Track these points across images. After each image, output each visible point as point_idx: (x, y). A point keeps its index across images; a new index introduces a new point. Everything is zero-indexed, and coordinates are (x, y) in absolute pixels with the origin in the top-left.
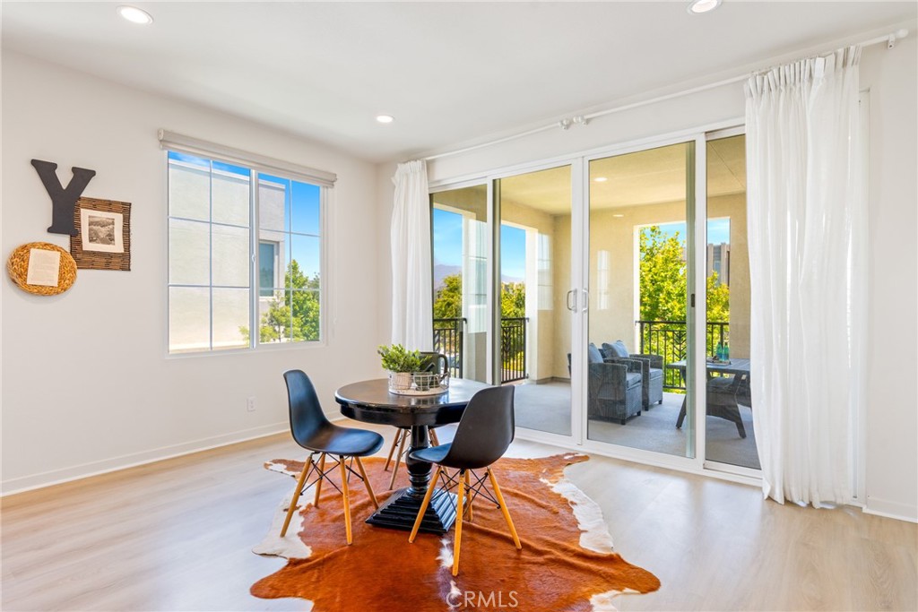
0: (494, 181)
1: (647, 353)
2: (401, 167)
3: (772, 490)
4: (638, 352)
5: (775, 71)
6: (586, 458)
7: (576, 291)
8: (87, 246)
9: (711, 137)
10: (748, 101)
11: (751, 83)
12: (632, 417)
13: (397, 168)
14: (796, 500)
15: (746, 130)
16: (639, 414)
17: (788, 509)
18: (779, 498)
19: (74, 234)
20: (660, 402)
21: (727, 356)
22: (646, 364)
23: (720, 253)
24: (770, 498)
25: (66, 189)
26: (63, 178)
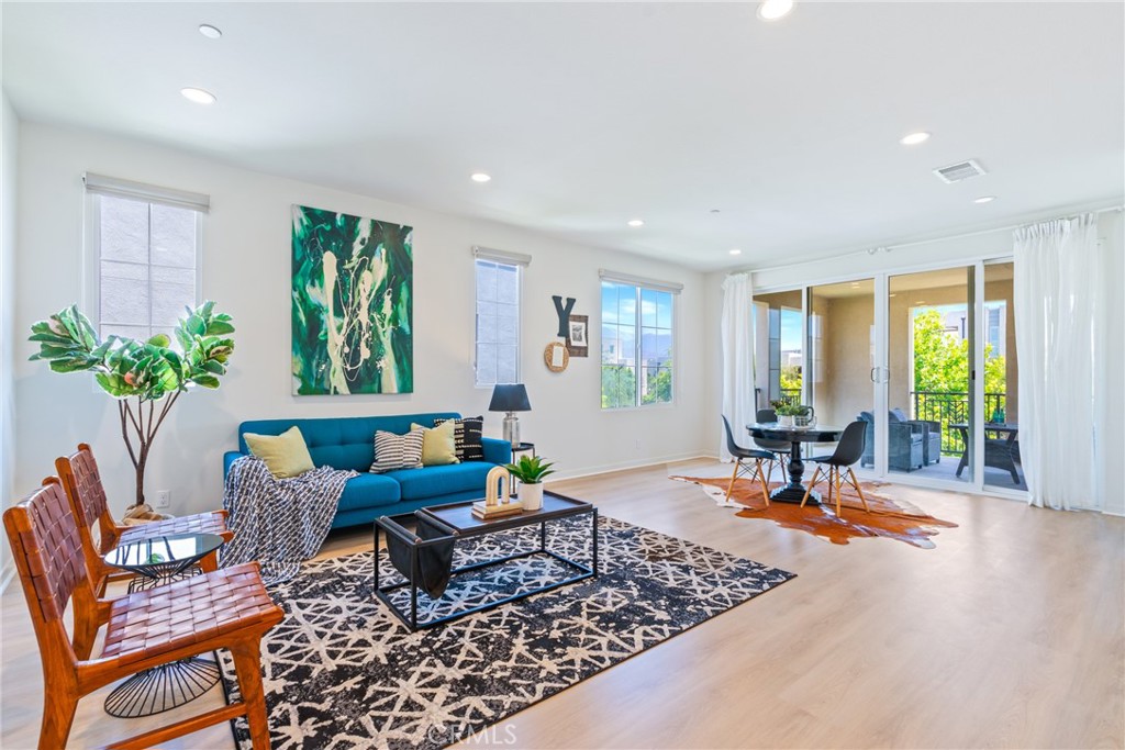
0: (808, 288)
1: (921, 418)
2: (730, 278)
3: (1035, 499)
4: (913, 418)
5: (1036, 226)
6: (889, 484)
7: (878, 368)
8: (574, 343)
9: (987, 263)
10: (1016, 244)
11: (1017, 232)
12: (914, 470)
13: (725, 278)
14: (1052, 505)
15: (1014, 260)
16: (920, 467)
17: (1046, 510)
18: (1039, 504)
19: (567, 336)
20: (938, 461)
21: (1002, 421)
22: (926, 428)
23: (998, 317)
24: (1033, 505)
25: (564, 311)
26: (564, 304)
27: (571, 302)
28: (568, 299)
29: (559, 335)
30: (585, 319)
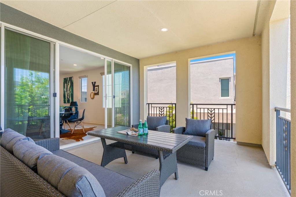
8: (96, 92)
25: (94, 85)
26: (94, 83)
27: (95, 82)
28: (94, 82)
29: (93, 91)
30: (98, 86)
